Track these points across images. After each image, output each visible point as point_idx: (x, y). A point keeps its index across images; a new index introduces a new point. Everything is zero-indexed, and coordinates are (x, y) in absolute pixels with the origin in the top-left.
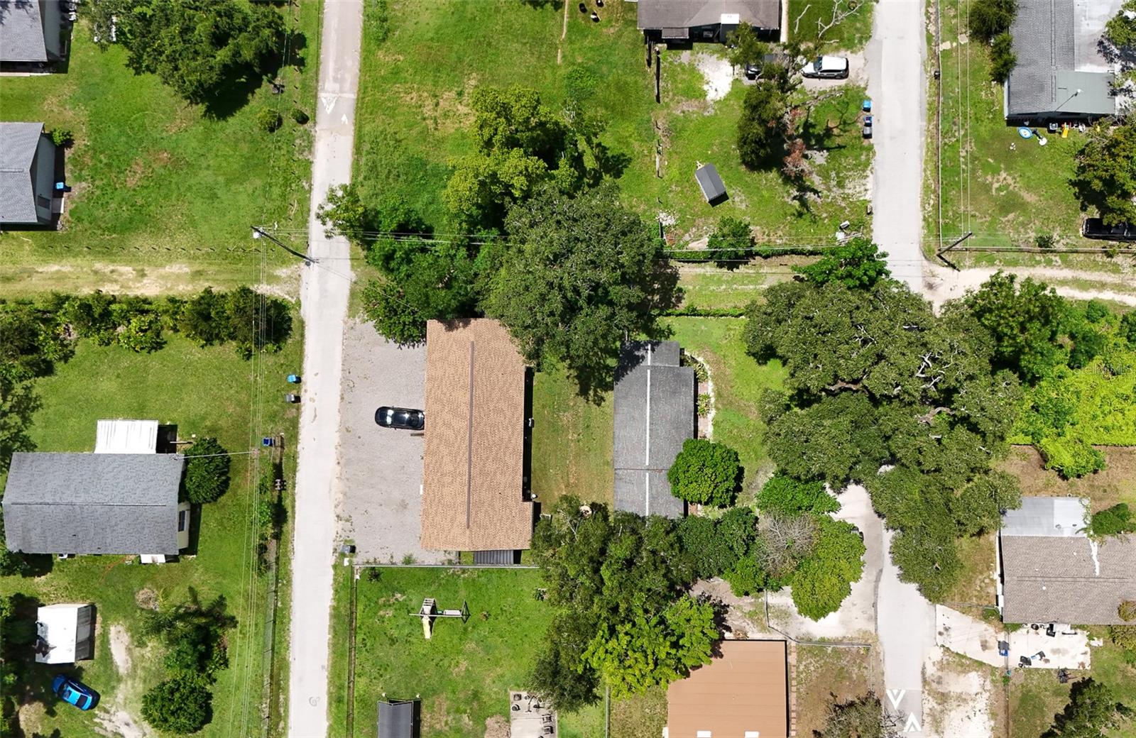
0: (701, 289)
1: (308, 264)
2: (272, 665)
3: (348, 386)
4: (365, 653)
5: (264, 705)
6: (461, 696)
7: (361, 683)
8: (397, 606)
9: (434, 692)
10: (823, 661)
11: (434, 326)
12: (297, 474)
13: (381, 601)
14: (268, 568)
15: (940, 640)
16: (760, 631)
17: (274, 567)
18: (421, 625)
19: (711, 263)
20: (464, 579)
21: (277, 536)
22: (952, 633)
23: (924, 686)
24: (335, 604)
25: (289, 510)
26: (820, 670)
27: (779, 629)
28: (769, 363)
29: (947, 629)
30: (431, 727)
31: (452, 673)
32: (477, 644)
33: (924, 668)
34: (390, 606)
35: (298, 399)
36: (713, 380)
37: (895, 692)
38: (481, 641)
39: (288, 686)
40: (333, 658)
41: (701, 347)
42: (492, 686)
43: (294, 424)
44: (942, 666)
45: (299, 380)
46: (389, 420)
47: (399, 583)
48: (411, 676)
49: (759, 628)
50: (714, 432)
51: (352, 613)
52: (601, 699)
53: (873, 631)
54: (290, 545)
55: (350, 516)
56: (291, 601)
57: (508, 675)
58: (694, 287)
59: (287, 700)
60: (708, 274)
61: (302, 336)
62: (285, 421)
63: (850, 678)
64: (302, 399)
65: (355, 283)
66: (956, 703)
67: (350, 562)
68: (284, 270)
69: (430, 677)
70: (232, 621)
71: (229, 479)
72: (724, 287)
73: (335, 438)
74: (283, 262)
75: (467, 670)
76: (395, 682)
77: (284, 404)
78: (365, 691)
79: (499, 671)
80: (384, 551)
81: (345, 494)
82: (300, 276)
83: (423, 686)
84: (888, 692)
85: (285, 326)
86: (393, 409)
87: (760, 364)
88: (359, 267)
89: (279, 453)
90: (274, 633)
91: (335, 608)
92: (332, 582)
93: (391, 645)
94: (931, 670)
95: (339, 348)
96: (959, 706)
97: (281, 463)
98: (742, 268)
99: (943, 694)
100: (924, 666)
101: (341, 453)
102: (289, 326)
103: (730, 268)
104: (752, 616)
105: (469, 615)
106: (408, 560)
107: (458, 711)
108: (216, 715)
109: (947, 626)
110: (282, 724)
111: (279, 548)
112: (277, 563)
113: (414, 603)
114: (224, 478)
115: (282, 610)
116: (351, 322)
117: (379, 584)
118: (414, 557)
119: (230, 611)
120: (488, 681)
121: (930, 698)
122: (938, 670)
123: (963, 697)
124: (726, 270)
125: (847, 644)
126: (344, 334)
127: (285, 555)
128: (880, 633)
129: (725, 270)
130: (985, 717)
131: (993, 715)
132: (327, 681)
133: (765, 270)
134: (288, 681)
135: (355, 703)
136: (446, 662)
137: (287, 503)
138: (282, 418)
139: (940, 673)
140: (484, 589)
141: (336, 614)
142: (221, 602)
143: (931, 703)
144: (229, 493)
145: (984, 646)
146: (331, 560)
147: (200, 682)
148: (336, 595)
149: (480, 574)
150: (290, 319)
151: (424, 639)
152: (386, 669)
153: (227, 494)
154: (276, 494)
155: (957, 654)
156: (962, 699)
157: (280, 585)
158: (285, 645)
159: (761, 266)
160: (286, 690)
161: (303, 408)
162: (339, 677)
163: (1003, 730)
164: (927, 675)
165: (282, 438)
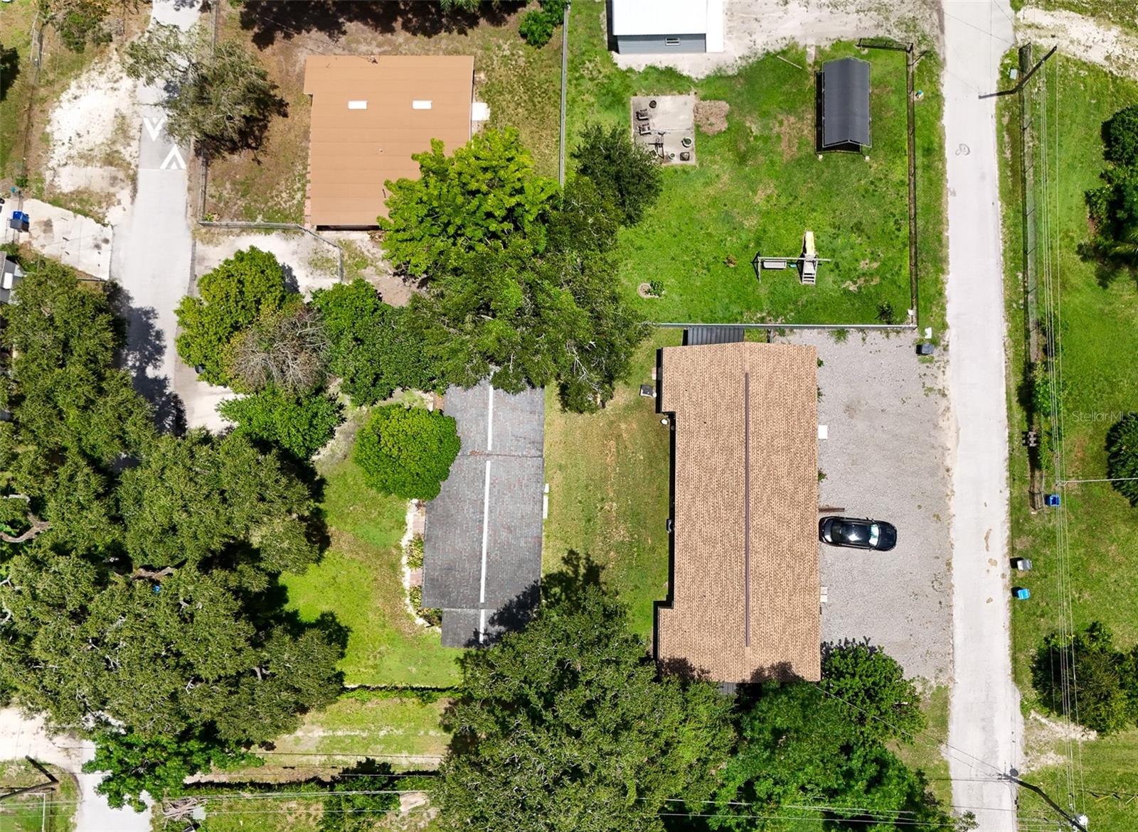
0: (417, 729)
1: (1014, 772)
2: (1024, 195)
3: (941, 581)
4: (896, 212)
5: (1031, 144)
6: (761, 158)
7: (899, 172)
8: (854, 274)
9: (798, 162)
10: (270, 204)
11: (810, 670)
12: (1007, 455)
13: (876, 280)
14: (1039, 324)
15: (108, 233)
16: (352, 242)
17: (1031, 326)
18: (818, 248)
19: (399, 771)
20: (762, 311)
21: (1029, 367)
22: (91, 242)
23: (135, 174)
24: (942, 277)
25: (1015, 405)
26: (274, 193)
27: (326, 246)
28: (318, 616)
29: (98, 247)
30: (801, 119)
31: (776, 187)
32: (742, 224)
33: (133, 197)
34: (864, 274)
35: (1014, 564)
36: (404, 590)
37: (174, 166)
38: (736, 229)
39: (1000, 169)
40: (940, 205)
41: (417, 640)
42: (720, 172)
43: (1017, 528)
44: (109, 199)
45: (1015, 592)
46: (875, 530)
47: (853, 305)
48: (830, 183)
49: (354, 246)
50: (404, 513)
51: (916, 265)
52: (573, 155)
53: (199, 243)
54: (1011, 356)
55: (927, 395)
56: (1004, 280)
57: (699, 184)
58: (426, 733)
59: (1001, 151)
60: (405, 754)
61: (1015, 660)
62: (1030, 532)
63: (234, 183)
64: (1008, 564)
65: (941, 742)
66: (95, 152)
67: (923, 334)
68: (1050, 762)
69: (805, 181)
70: (1085, 253)
71: (1107, 448)
72: (382, 733)
73: (955, 505)
74: (1053, 775)
75: (755, 192)
76: (853, 175)
77: (1035, 557)
78: (894, 163)
79: (711, 191)
80: (875, 347)
81: (936, 426)
82: (1026, 754)
83: (814, 171)
84: (184, 166)
85: (1040, 674)
86: (871, 547)
87: (332, 614)
88: (937, 767)
89: (1037, 485)
90: (1025, 237)
91: (942, 271)
92: (948, 306)
93: (861, 223)
94: (124, 194)
95: (958, 640)
96: (91, 150)
97: (1032, 470)
98: (352, 762)
99: (111, 164)
100: (133, 200)
101: (945, 485)
102: (1035, 675)
103: (370, 762)
104: (364, 262)
105: (753, 263)
106: (841, 334)
107: (766, 139)
108: (1097, 132)
109: (96, 251)
110: (1006, 120)
111: (1027, 352)
112: (1028, 331)
113: (830, 279)
114: (1114, 449)
115: (1016, 268)
116: (943, 679)
117: (880, 303)
118: (833, 340)
119: (1090, 268)
120: (725, 178)
121: (128, 159)
122: (114, 195)
123: (83, 161)
124: (377, 759)
125: (235, 227)
126: (952, 661)
127: (1016, 343)
128: (189, 241)
129: (379, 760)
130: (56, 136)
131: (46, 138)
132: (948, 176)
133: (317, 760)
134: (1000, 176)
135: (906, 147)
136: (784, 201)
137: (1019, 414)
138: (1036, 536)
139: (112, 190)
140: (734, 297)
141: (940, 263)
142: (1104, 280)
143: (126, 153)
144: (1106, 428)
145: (48, 225)
146: (950, 336)
147: (1122, 173)
148: (941, 289)
149: (739, 318)
150: (1035, 686)
151: (815, 231)
152: (867, 191)
153: (1108, 427)
154: (1035, 427)
155: (86, 215)
156: (87, 158)
157: (1021, 302)
158: (1008, 222)
159: (324, 765)
160: (1003, 164)
161: (1006, 550)
162: (931, 181)
163: (36, 120)
164: (130, 187)
165: (1034, 507)
